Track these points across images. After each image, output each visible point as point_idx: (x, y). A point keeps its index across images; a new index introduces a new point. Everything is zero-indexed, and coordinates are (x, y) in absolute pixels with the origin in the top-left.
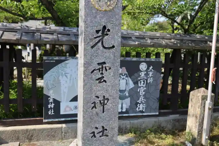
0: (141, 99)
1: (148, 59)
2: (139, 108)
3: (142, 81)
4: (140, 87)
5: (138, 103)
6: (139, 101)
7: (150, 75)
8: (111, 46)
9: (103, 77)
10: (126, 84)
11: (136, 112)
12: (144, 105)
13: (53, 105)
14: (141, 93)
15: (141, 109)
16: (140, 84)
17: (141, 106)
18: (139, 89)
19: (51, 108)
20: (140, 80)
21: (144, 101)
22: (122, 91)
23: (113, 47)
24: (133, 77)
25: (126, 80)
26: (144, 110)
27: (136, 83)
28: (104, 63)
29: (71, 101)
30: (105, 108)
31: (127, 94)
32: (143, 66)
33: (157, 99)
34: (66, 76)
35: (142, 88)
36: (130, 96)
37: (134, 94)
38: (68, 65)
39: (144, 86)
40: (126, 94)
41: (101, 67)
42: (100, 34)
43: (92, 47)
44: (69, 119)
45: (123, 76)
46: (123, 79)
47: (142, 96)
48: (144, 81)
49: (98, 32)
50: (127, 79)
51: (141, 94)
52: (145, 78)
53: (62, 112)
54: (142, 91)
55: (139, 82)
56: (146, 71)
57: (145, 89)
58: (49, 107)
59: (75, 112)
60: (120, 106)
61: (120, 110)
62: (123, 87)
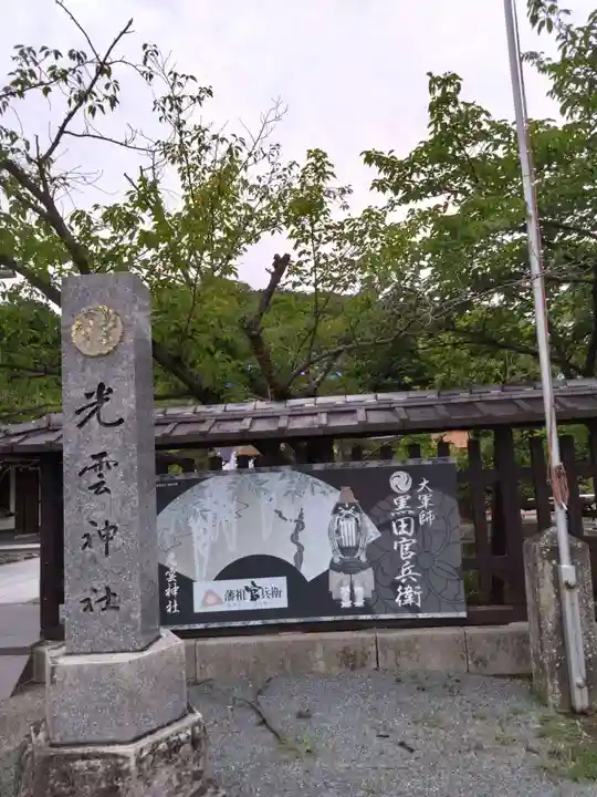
0: (406, 571)
1: (411, 462)
2: (403, 598)
3: (402, 520)
4: (398, 538)
5: (399, 583)
6: (401, 577)
7: (426, 505)
8: (117, 419)
9: (103, 482)
10: (358, 529)
11: (396, 610)
12: (418, 587)
13: (176, 588)
14: (402, 553)
15: (409, 600)
16: (399, 529)
17: (409, 591)
18: (396, 544)
19: (172, 597)
20: (397, 517)
21: (415, 576)
22: (349, 548)
23: (121, 421)
24: (375, 511)
25: (356, 519)
26: (419, 605)
27: (384, 526)
28: (104, 454)
29: (217, 579)
30: (110, 547)
31: (363, 559)
32: (400, 482)
33: (454, 573)
34: (205, 518)
35: (404, 540)
37: (382, 559)
38: (207, 492)
39: (410, 534)
40: (358, 558)
42: (94, 399)
43: (81, 425)
44: (215, 625)
45: (346, 509)
46: (347, 516)
47: (408, 563)
48: (407, 522)
49: (89, 396)
50: (358, 516)
51: (403, 558)
52: (410, 512)
53: (198, 608)
54: (405, 549)
55: (394, 525)
56: (411, 492)
57: (414, 541)
58: (168, 594)
59: (229, 605)
60: (345, 591)
61: (346, 604)
62: (349, 538)
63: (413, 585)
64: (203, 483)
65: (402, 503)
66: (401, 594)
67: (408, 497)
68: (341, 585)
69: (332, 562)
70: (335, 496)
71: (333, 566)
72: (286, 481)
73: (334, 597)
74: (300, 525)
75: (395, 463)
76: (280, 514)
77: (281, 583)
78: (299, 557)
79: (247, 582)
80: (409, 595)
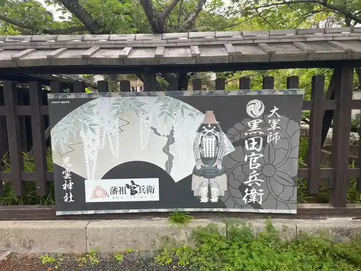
0: (253, 178)
1: (266, 92)
2: (248, 197)
3: (253, 139)
4: (249, 153)
5: (246, 186)
6: (248, 183)
7: (274, 127)
10: (217, 145)
11: (242, 206)
12: (261, 190)
13: (71, 184)
14: (251, 164)
15: (254, 200)
16: (250, 146)
17: (253, 192)
18: (246, 156)
19: (68, 190)
20: (249, 137)
21: (259, 182)
22: (209, 159)
24: (232, 131)
25: (216, 137)
26: (260, 203)
27: (239, 143)
29: (105, 177)
31: (220, 167)
33: (291, 181)
35: (254, 154)
37: (234, 168)
39: (258, 150)
40: (216, 166)
45: (209, 129)
46: (209, 134)
47: (255, 172)
48: (258, 140)
50: (217, 134)
51: (251, 168)
52: (260, 133)
53: (89, 199)
54: (254, 161)
55: (246, 142)
56: (263, 117)
57: (261, 155)
58: (65, 188)
59: (113, 198)
60: (204, 190)
61: (204, 200)
62: (209, 151)
63: (257, 188)
65: (254, 126)
66: (247, 194)
67: (261, 121)
68: (201, 185)
69: (195, 168)
70: (200, 118)
71: (196, 172)
72: (161, 104)
73: (195, 194)
74: (171, 140)
75: (252, 93)
76: (156, 132)
77: (155, 182)
78: (169, 163)
79: (128, 181)
80: (253, 195)
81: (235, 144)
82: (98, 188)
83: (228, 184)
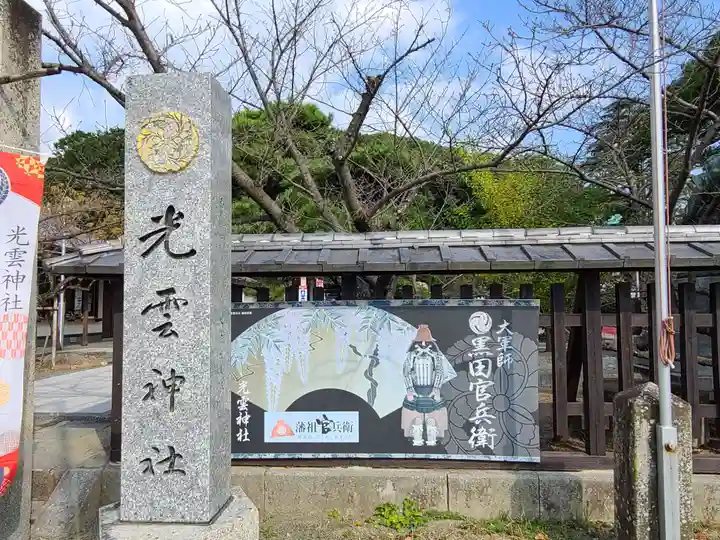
0: (481, 414)
1: (493, 303)
2: (476, 439)
3: (479, 362)
4: (475, 379)
5: (473, 424)
6: (475, 419)
7: (505, 347)
8: (188, 250)
9: (170, 324)
10: (434, 369)
11: (469, 451)
12: (491, 430)
13: (247, 417)
14: (478, 395)
15: (482, 442)
16: (475, 370)
17: (482, 434)
18: (472, 384)
19: (243, 425)
20: (474, 358)
21: (489, 419)
22: (422, 387)
23: (193, 252)
24: (452, 351)
25: (433, 359)
26: (492, 447)
27: (461, 367)
28: (171, 291)
29: (290, 409)
30: (176, 401)
31: (438, 399)
32: (480, 322)
33: (530, 417)
34: (278, 348)
35: (481, 381)
36: (446, 403)
37: (456, 399)
38: (281, 322)
39: (487, 376)
40: (433, 397)
41: (163, 299)
42: (161, 224)
43: (145, 255)
45: (422, 347)
46: (424, 354)
47: (483, 404)
48: (485, 363)
49: (156, 220)
50: (434, 355)
51: (478, 400)
52: (488, 353)
54: (481, 387)
55: (471, 365)
56: (491, 333)
57: (491, 383)
58: (239, 423)
59: (300, 437)
60: (417, 430)
61: (418, 442)
62: (424, 377)
63: (487, 427)
64: (278, 314)
65: (480, 344)
66: (474, 435)
67: (488, 338)
68: (414, 422)
69: (406, 400)
71: (407, 404)
72: (363, 314)
73: (406, 435)
74: (375, 361)
75: (477, 302)
76: (355, 351)
77: (353, 417)
78: (372, 393)
79: (319, 415)
80: (482, 437)
81: (457, 368)
82: (281, 423)
83: (450, 422)
